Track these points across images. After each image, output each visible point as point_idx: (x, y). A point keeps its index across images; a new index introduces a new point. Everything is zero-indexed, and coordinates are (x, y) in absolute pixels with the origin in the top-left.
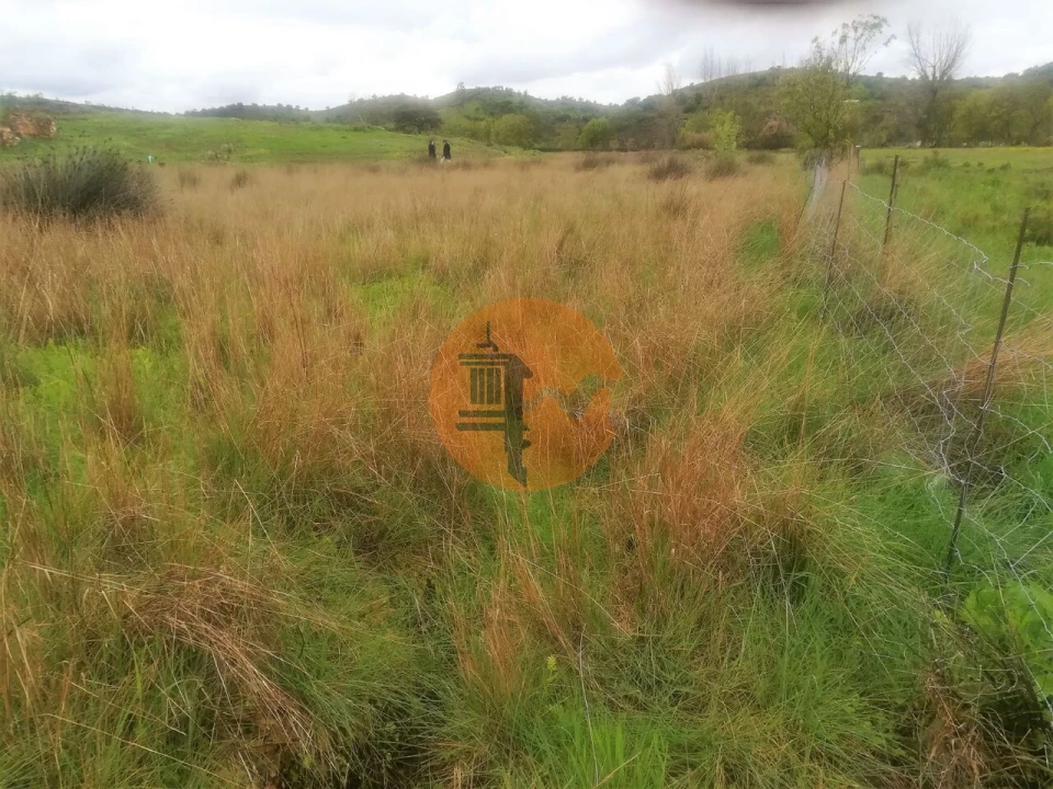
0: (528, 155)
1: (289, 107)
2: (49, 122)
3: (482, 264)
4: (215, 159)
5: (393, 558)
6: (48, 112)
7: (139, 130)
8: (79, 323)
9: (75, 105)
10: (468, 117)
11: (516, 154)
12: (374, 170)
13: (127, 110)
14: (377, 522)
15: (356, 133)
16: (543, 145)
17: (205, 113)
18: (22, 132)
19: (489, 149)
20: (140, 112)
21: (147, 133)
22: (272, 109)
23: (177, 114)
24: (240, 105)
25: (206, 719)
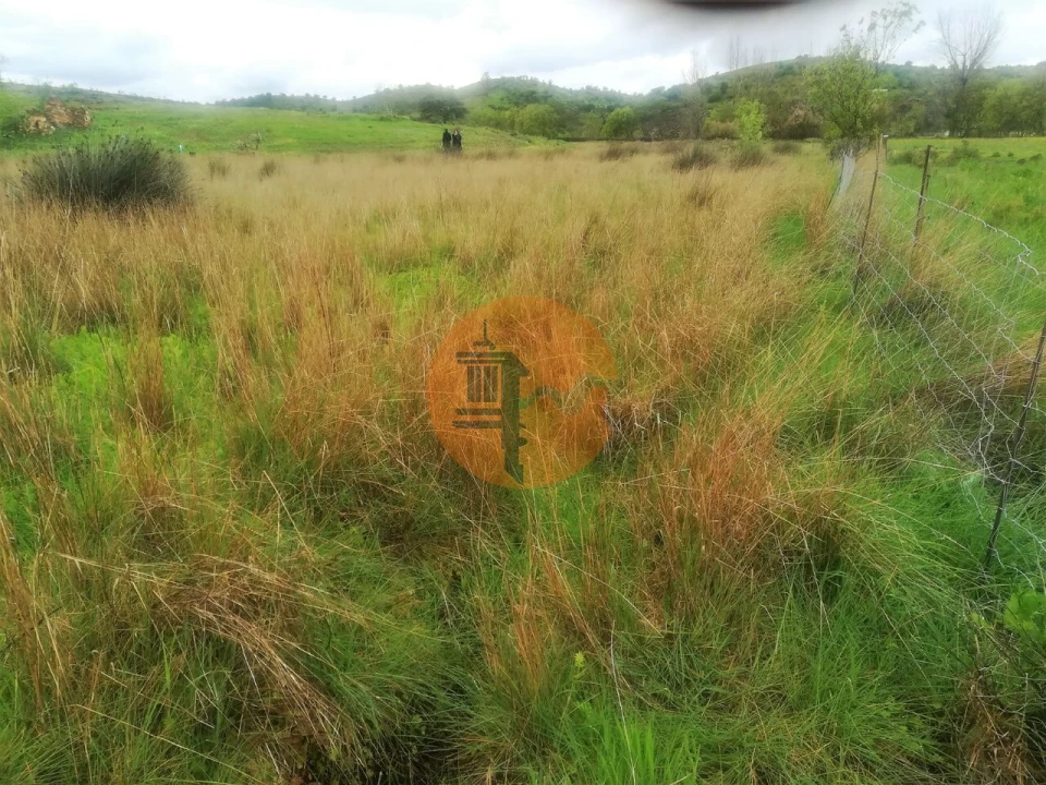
0: (551, 145)
1: (316, 97)
2: (83, 112)
3: (507, 254)
4: (243, 148)
5: (419, 549)
6: (83, 101)
7: (170, 119)
8: (110, 311)
9: (108, 95)
10: (492, 107)
11: (540, 144)
12: (400, 160)
13: (159, 100)
14: (403, 513)
15: (382, 123)
16: (567, 134)
17: (234, 103)
18: (57, 121)
19: (513, 139)
20: (172, 102)
21: (179, 122)
22: (300, 100)
23: (207, 104)
24: (269, 95)
25: (234, 710)
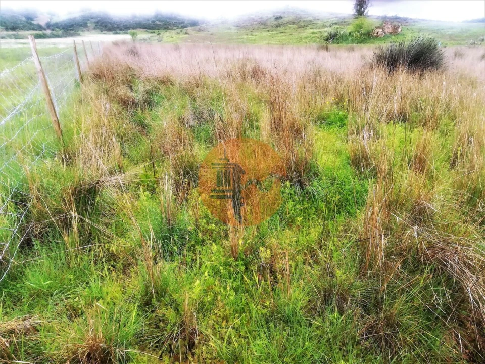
2: (398, 27)
4: (473, 44)
6: (399, 23)
9: (412, 19)
18: (386, 31)
21: (442, 31)
23: (458, 22)
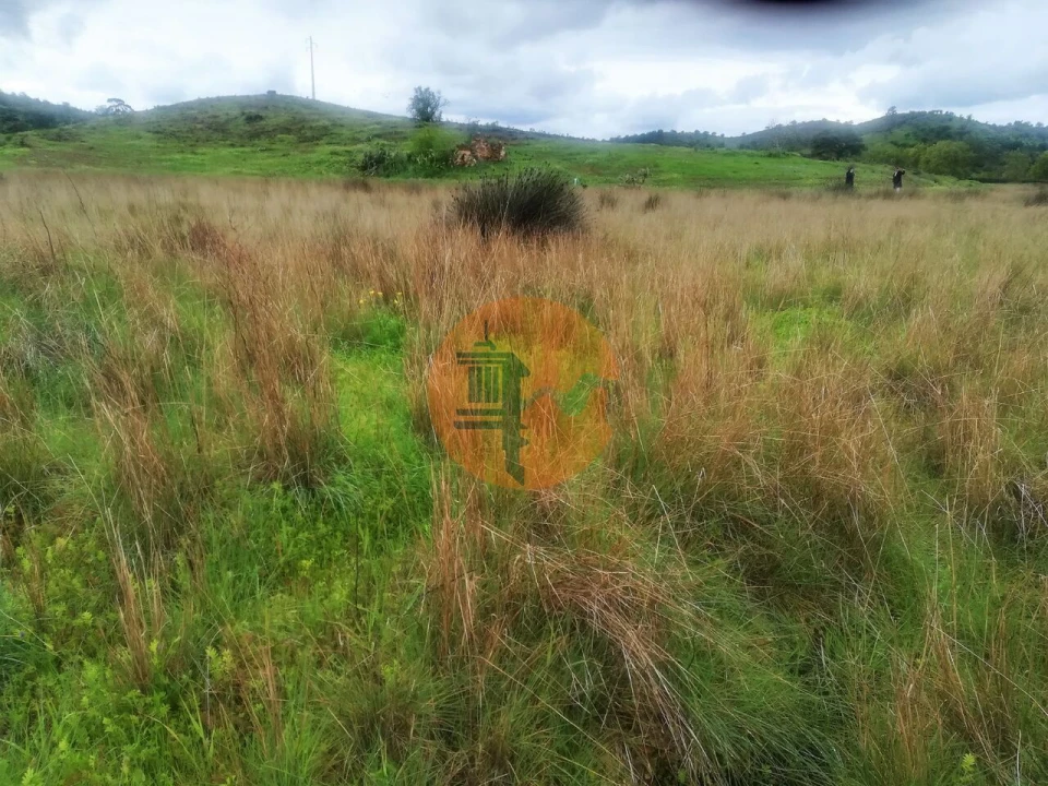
0: (962, 186)
1: (706, 133)
2: (500, 147)
3: (902, 303)
4: (631, 182)
5: (781, 597)
6: (500, 138)
7: (571, 154)
9: (522, 132)
10: (895, 143)
11: (948, 184)
13: (563, 137)
14: (769, 556)
15: (772, 160)
16: (983, 175)
17: (627, 140)
18: (479, 155)
19: (916, 178)
20: (574, 138)
21: (578, 157)
22: (689, 136)
23: (603, 141)
24: (660, 132)
25: (600, 703)
